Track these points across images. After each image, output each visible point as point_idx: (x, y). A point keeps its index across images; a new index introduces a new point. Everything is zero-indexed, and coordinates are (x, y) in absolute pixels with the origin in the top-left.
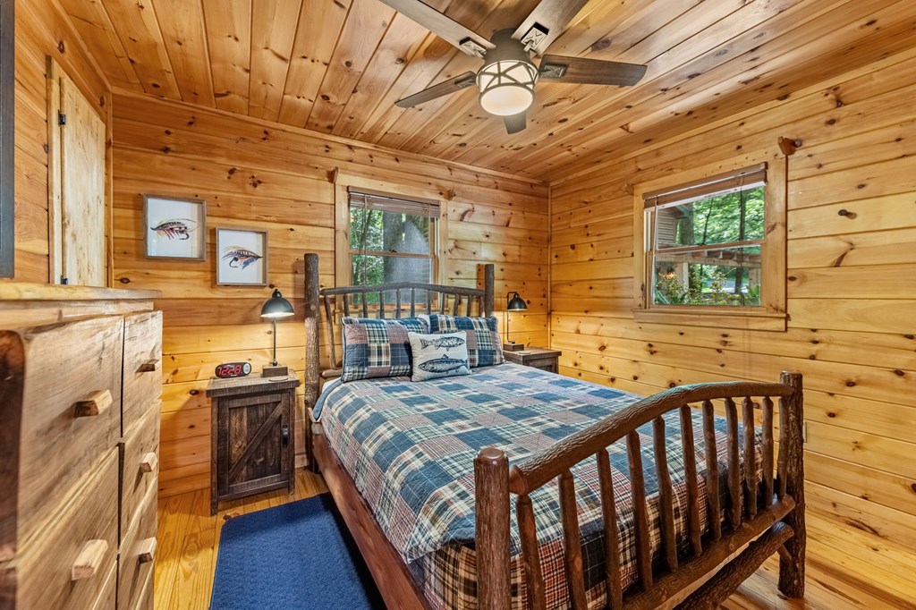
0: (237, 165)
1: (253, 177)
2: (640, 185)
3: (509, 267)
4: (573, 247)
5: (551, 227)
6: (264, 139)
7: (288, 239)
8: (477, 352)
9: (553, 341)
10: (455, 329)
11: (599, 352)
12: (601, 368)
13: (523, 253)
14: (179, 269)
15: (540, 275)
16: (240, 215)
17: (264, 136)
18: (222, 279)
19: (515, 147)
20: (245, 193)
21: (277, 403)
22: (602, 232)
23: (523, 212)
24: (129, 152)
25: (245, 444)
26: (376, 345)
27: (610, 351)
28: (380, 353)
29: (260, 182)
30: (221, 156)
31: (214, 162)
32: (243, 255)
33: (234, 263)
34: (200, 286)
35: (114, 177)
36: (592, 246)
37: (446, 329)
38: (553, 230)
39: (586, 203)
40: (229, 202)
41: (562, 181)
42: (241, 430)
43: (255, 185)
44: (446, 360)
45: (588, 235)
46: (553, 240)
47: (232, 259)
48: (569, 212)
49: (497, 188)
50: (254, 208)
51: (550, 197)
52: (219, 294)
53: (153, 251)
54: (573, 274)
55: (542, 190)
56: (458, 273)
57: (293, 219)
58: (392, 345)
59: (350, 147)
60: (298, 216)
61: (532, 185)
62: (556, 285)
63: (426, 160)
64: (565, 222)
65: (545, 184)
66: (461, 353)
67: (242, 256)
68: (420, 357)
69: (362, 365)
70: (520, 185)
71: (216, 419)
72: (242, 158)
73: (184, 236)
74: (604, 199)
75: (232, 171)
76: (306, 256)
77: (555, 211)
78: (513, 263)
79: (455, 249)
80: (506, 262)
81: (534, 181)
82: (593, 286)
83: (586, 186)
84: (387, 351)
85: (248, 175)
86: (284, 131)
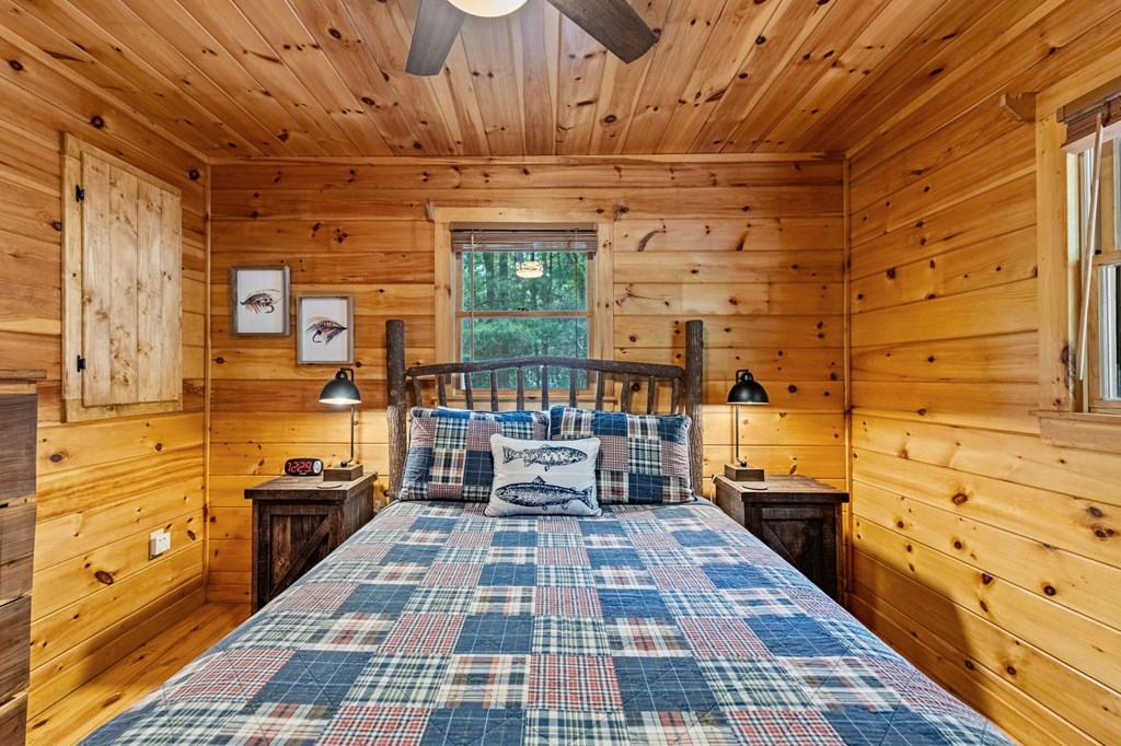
0: (322, 218)
1: (338, 230)
2: (1053, 89)
3: (745, 324)
4: (892, 274)
5: (850, 240)
6: (350, 181)
7: (378, 303)
8: (626, 477)
9: (856, 467)
10: (589, 433)
11: (951, 506)
12: (958, 545)
13: (778, 295)
14: (266, 347)
15: (821, 336)
16: (324, 279)
17: (350, 177)
18: (306, 357)
19: (706, 94)
20: (329, 251)
21: (324, 517)
22: (955, 230)
23: (778, 220)
24: (225, 224)
25: (288, 563)
26: (444, 451)
27: (978, 508)
28: (447, 464)
29: (345, 235)
30: (305, 211)
31: (299, 220)
32: (326, 327)
33: (318, 338)
34: (285, 365)
35: (212, 252)
36: (932, 265)
37: (572, 432)
38: (854, 244)
39: (919, 172)
40: (313, 265)
41: (868, 140)
42: (284, 544)
43: (340, 240)
44: (539, 486)
45: (923, 242)
46: (855, 265)
47: (315, 332)
48: (884, 202)
49: (715, 184)
50: (339, 269)
51: (846, 181)
52: (303, 375)
53: (243, 327)
54: (892, 329)
55: (830, 170)
56: (633, 339)
57: (383, 277)
58: (470, 453)
59: (456, 168)
60: (389, 273)
61: (797, 165)
62: (861, 355)
63: (572, 162)
64: (875, 225)
65: (834, 156)
66: (580, 476)
67: (327, 329)
68: (503, 475)
69: (420, 480)
70: (772, 170)
71: (256, 527)
72: (328, 210)
73: (269, 309)
74: (958, 153)
75: (316, 228)
76: (388, 322)
77: (856, 206)
78: (754, 316)
79: (628, 299)
80: (737, 316)
81: (806, 156)
82: (935, 355)
83: (918, 137)
84: (460, 462)
85: (333, 229)
86: (372, 165)
